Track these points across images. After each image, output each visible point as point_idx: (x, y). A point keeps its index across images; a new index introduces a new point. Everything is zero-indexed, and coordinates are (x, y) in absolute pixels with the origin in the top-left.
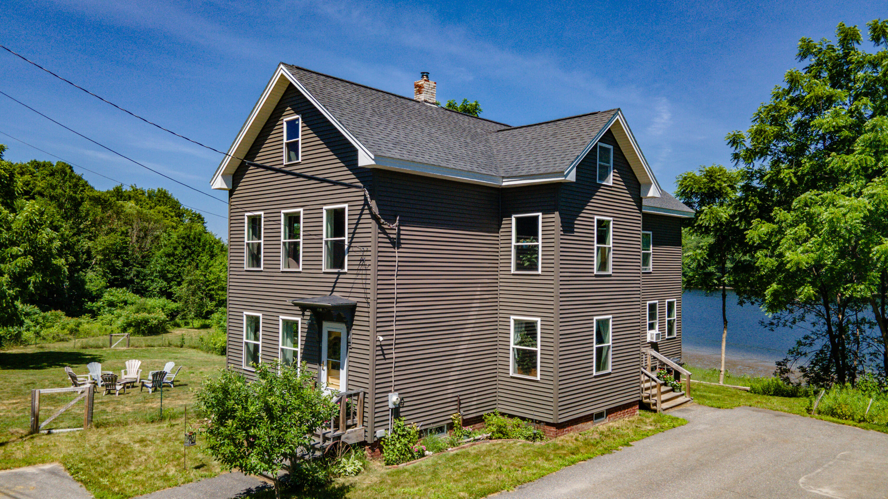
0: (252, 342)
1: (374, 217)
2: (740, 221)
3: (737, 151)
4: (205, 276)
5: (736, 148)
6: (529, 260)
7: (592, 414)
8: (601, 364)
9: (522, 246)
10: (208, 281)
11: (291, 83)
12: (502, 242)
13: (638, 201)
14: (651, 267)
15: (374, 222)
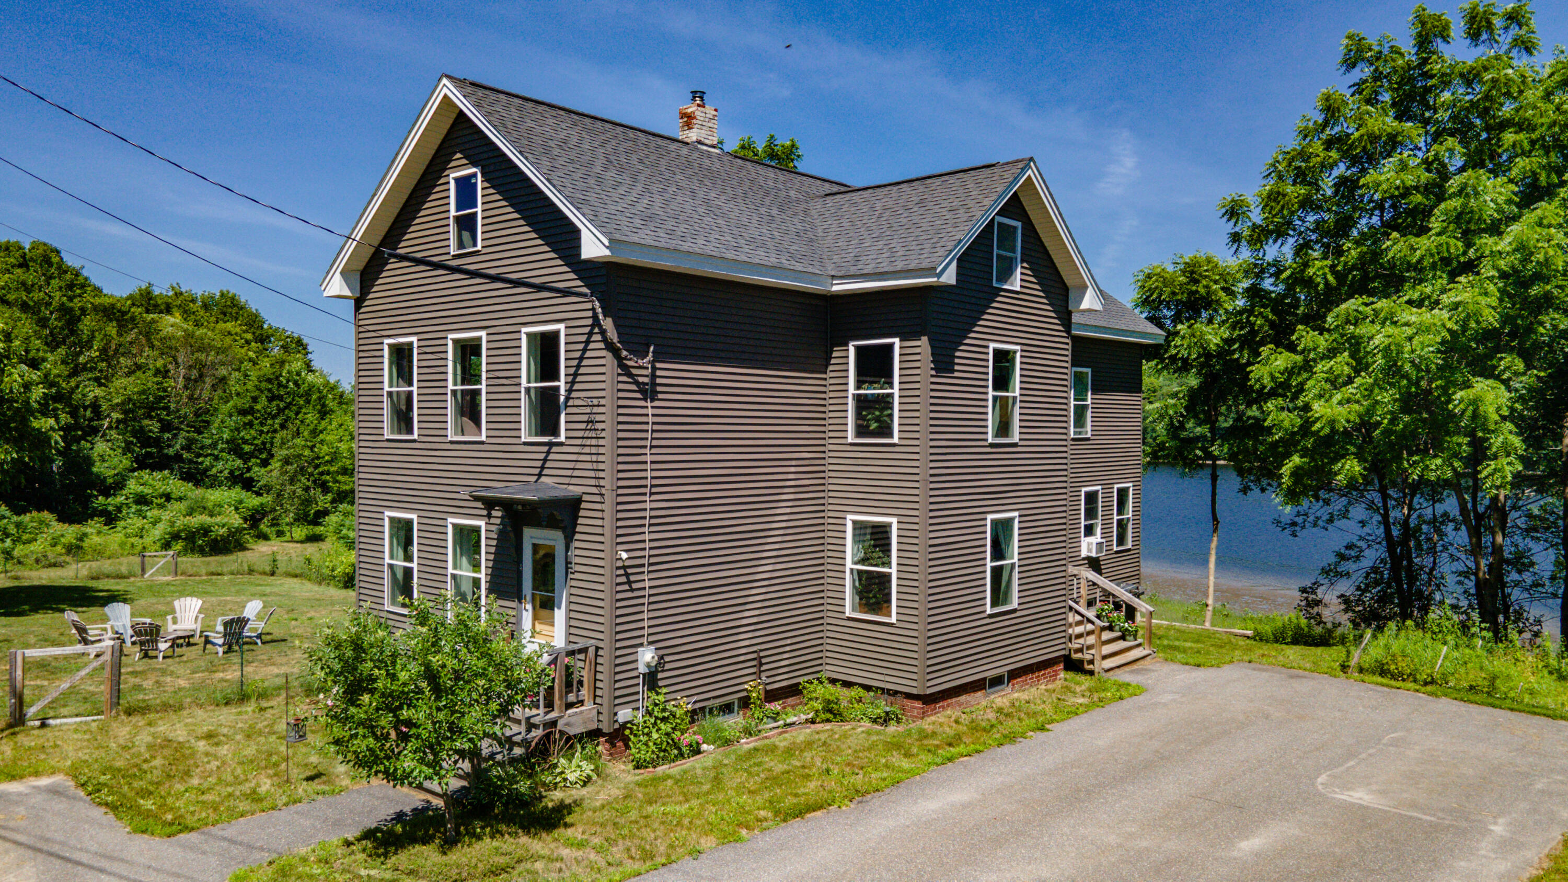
0: (400, 563)
1: (610, 346)
2: (1241, 349)
3: (1237, 229)
4: (312, 448)
5: (1236, 222)
6: (877, 420)
7: (985, 679)
8: (999, 594)
9: (866, 395)
10: (318, 458)
11: (461, 111)
12: (832, 388)
13: (1065, 317)
14: (1089, 428)
15: (609, 355)
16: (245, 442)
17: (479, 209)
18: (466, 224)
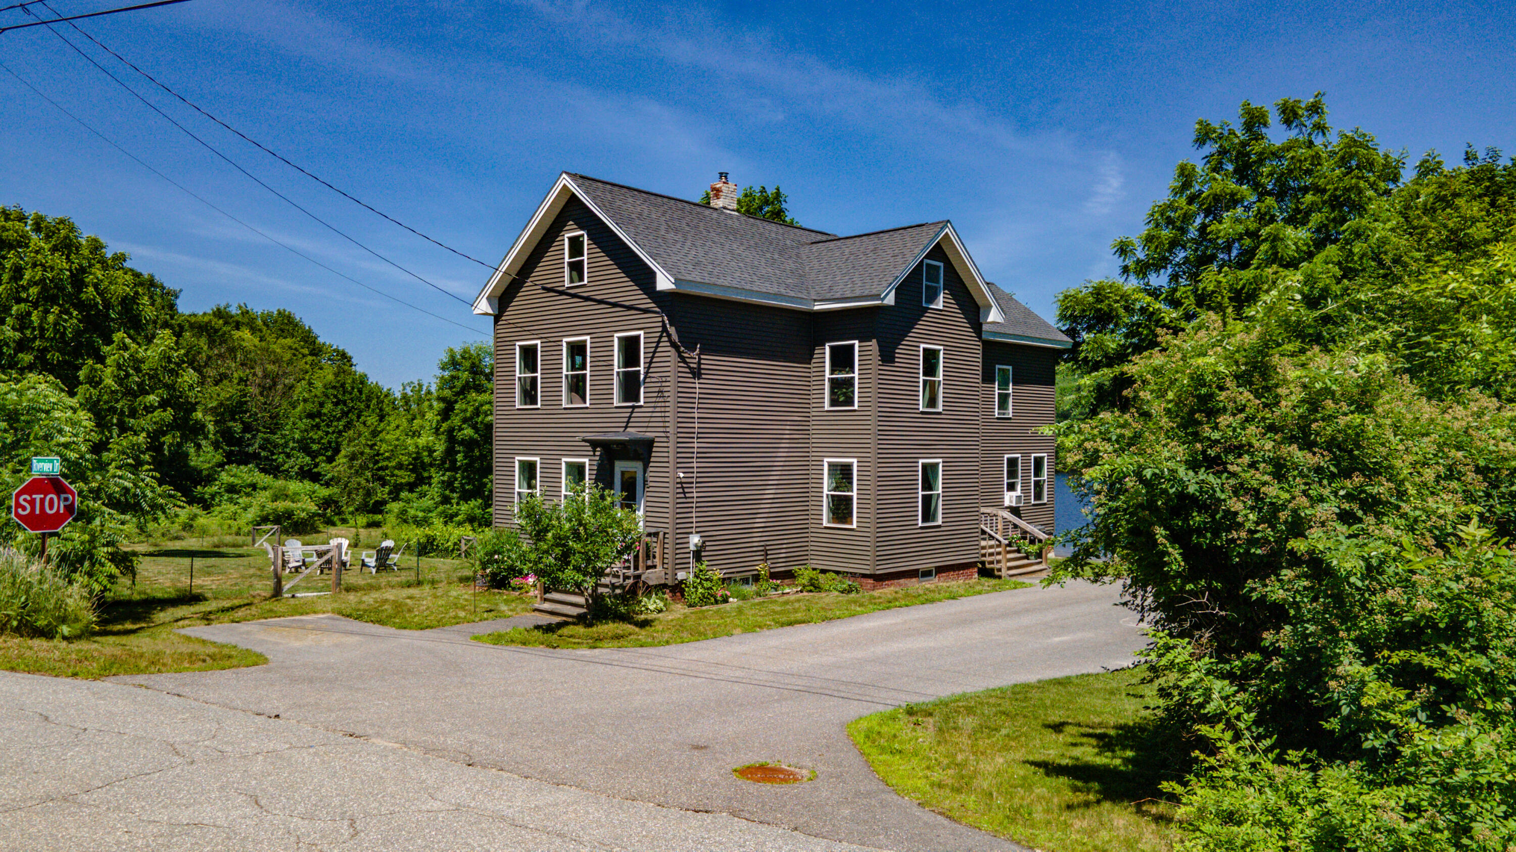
0: (526, 491)
1: (673, 345)
3: (1126, 263)
4: (371, 447)
5: (1125, 258)
6: (844, 394)
7: (918, 570)
8: (928, 515)
9: (837, 378)
10: (378, 455)
11: (573, 194)
12: (815, 374)
13: (977, 325)
14: (1011, 411)
15: (673, 350)
16: (313, 441)
17: (585, 258)
18: (577, 268)
